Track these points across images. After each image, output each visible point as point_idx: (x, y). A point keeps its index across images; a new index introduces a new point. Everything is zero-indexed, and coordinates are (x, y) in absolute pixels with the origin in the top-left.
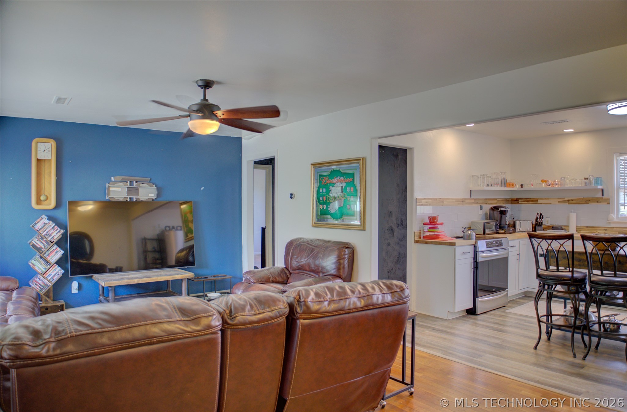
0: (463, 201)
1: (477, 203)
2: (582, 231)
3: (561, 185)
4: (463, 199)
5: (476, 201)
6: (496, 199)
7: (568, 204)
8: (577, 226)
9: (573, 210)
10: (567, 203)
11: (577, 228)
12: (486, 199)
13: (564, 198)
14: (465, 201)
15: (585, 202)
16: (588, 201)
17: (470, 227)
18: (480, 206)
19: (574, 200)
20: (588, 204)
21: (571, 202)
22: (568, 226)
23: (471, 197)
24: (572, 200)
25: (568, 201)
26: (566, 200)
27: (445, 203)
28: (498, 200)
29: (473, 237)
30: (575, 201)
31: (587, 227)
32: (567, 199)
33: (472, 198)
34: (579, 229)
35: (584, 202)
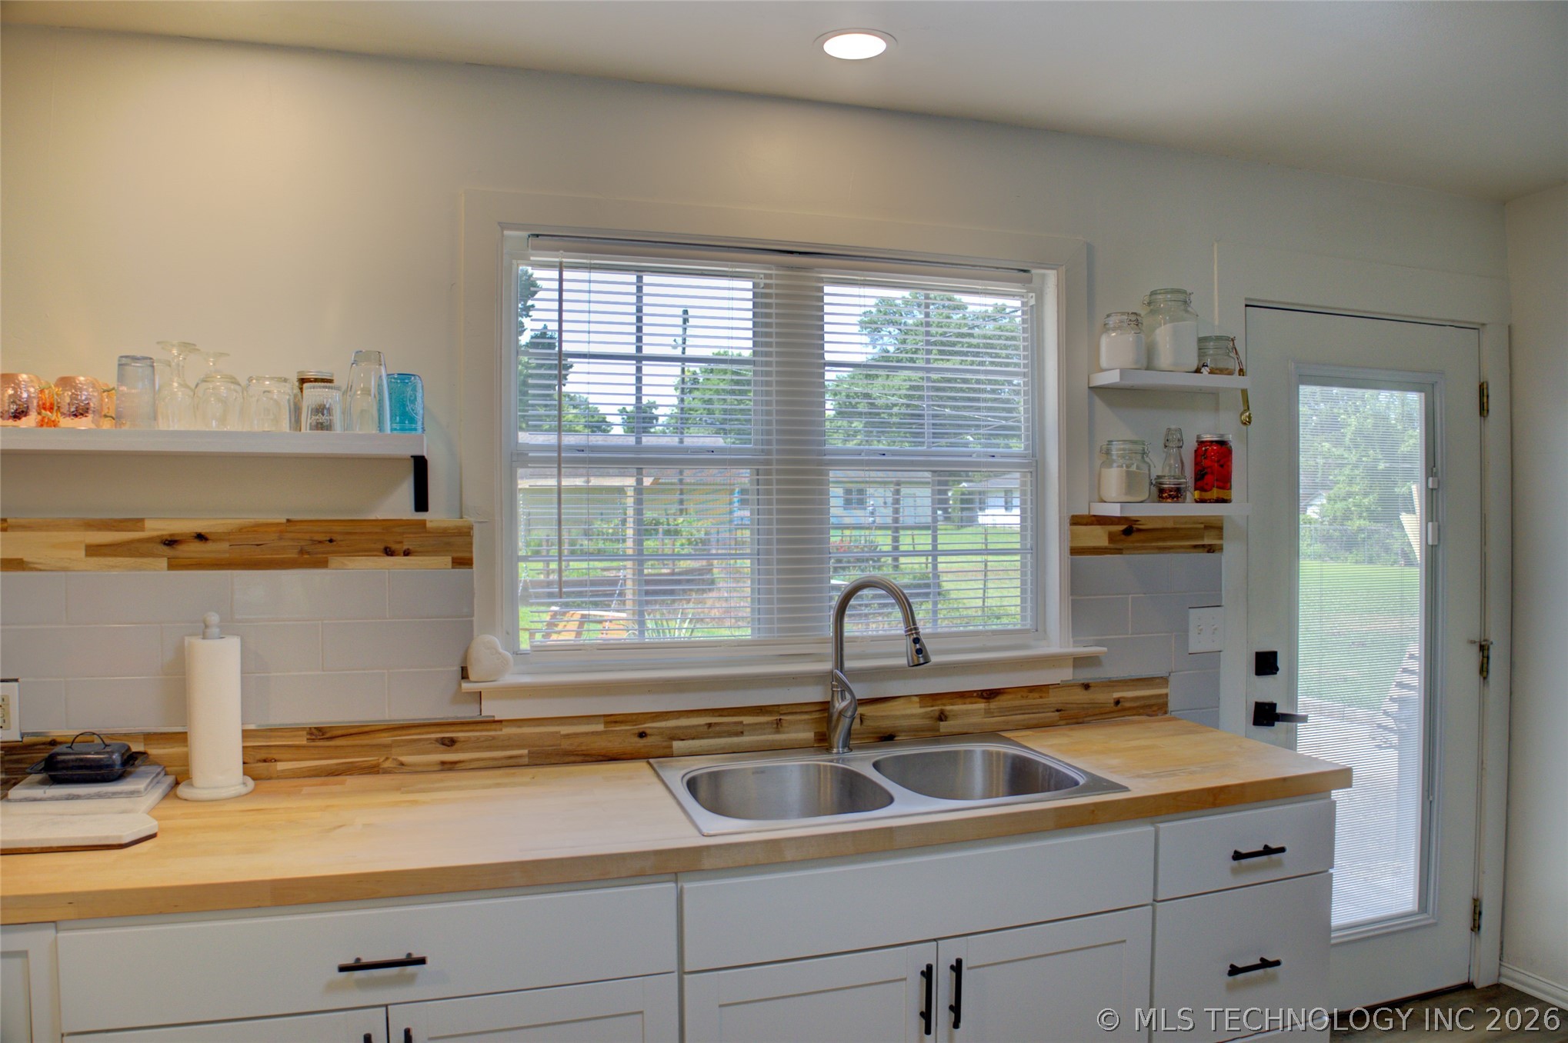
2: (281, 766)
3: (117, 418)
7: (172, 566)
8: (246, 734)
9: (214, 618)
10: (164, 562)
11: (244, 747)
13: (137, 523)
15: (302, 552)
16: (320, 542)
19: (219, 537)
20: (323, 564)
21: (195, 549)
22: (182, 738)
24: (201, 537)
25: (171, 542)
26: (149, 540)
30: (225, 546)
31: (319, 733)
32: (158, 527)
34: (263, 755)
35: (293, 555)
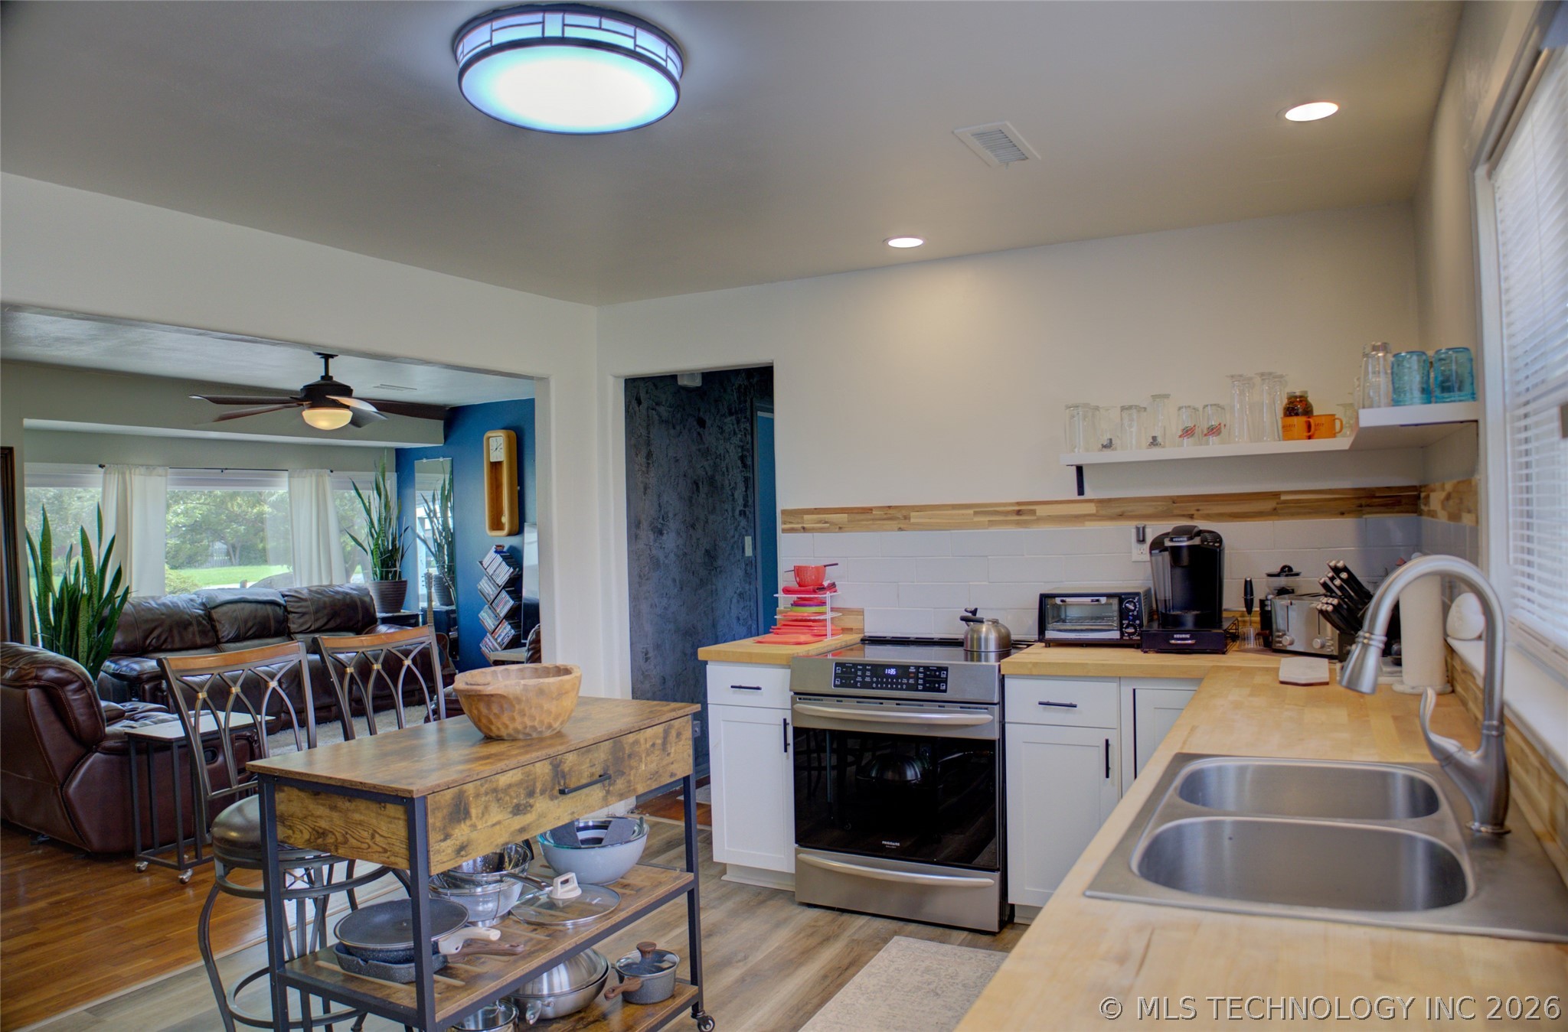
0: (1019, 513)
1: (1121, 516)
4: (1018, 504)
5: (1113, 510)
6: (1276, 495)
12: (1174, 500)
14: (1033, 512)
17: (974, 612)
18: (1138, 529)
23: (1081, 492)
27: (912, 520)
28: (1283, 498)
29: (986, 646)
33: (1089, 493)
